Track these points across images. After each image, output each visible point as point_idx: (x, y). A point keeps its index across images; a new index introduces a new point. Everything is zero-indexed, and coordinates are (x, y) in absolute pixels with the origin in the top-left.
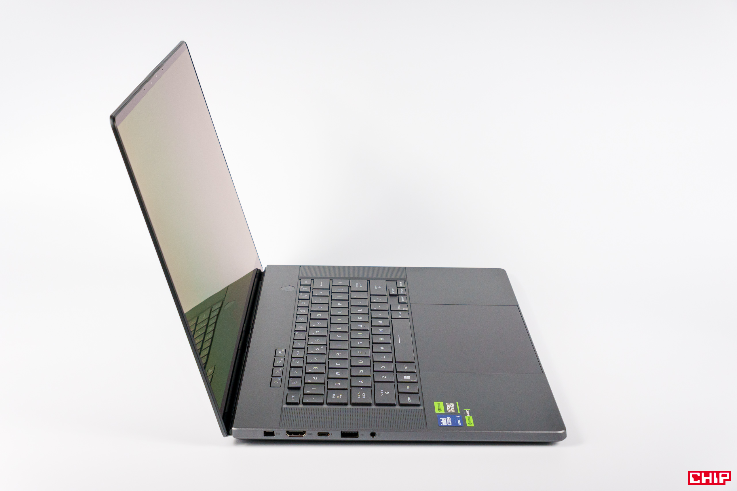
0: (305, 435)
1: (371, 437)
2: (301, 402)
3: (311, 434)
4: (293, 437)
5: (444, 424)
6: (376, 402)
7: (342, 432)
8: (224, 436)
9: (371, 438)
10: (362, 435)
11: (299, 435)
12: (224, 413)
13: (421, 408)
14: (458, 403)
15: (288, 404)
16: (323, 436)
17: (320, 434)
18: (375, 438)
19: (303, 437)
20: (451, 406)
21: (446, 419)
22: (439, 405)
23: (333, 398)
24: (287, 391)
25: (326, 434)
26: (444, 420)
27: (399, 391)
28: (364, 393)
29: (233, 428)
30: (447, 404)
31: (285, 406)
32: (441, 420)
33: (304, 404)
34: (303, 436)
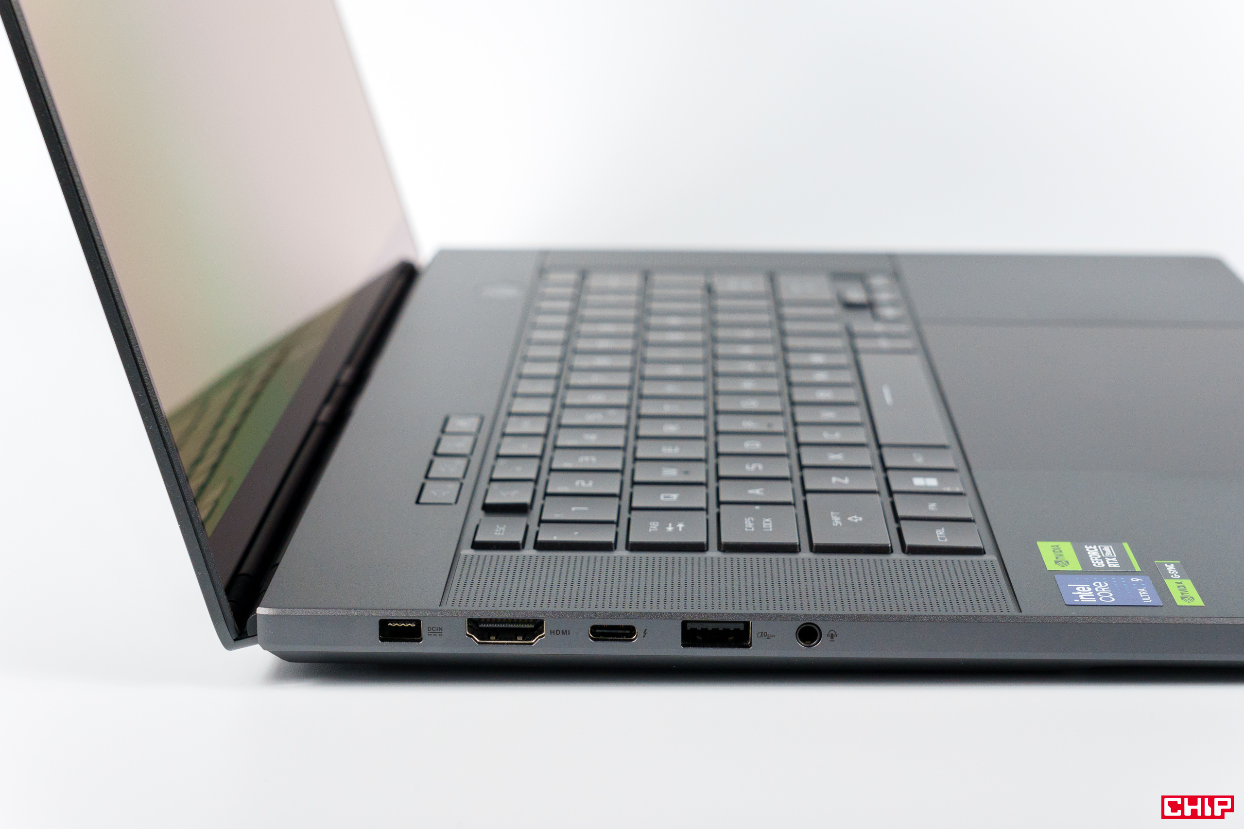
0: (540, 638)
1: (801, 645)
2: (530, 542)
3: (565, 633)
4: (494, 643)
5: (1083, 600)
6: (816, 541)
7: (684, 624)
8: (228, 646)
9: (800, 652)
10: (764, 635)
11: (517, 640)
12: (236, 574)
13: (990, 557)
14: (1130, 545)
15: (477, 546)
16: (611, 640)
17: (600, 633)
18: (820, 651)
19: (533, 643)
20: (1104, 552)
21: (1093, 588)
22: (1057, 551)
23: (650, 530)
24: (477, 513)
25: (625, 633)
26: (1084, 590)
27: (901, 513)
28: (768, 520)
29: (260, 611)
30: (1086, 547)
31: (467, 551)
32: (1074, 589)
33: (540, 546)
34: (533, 641)
